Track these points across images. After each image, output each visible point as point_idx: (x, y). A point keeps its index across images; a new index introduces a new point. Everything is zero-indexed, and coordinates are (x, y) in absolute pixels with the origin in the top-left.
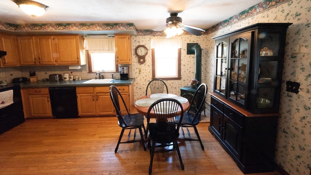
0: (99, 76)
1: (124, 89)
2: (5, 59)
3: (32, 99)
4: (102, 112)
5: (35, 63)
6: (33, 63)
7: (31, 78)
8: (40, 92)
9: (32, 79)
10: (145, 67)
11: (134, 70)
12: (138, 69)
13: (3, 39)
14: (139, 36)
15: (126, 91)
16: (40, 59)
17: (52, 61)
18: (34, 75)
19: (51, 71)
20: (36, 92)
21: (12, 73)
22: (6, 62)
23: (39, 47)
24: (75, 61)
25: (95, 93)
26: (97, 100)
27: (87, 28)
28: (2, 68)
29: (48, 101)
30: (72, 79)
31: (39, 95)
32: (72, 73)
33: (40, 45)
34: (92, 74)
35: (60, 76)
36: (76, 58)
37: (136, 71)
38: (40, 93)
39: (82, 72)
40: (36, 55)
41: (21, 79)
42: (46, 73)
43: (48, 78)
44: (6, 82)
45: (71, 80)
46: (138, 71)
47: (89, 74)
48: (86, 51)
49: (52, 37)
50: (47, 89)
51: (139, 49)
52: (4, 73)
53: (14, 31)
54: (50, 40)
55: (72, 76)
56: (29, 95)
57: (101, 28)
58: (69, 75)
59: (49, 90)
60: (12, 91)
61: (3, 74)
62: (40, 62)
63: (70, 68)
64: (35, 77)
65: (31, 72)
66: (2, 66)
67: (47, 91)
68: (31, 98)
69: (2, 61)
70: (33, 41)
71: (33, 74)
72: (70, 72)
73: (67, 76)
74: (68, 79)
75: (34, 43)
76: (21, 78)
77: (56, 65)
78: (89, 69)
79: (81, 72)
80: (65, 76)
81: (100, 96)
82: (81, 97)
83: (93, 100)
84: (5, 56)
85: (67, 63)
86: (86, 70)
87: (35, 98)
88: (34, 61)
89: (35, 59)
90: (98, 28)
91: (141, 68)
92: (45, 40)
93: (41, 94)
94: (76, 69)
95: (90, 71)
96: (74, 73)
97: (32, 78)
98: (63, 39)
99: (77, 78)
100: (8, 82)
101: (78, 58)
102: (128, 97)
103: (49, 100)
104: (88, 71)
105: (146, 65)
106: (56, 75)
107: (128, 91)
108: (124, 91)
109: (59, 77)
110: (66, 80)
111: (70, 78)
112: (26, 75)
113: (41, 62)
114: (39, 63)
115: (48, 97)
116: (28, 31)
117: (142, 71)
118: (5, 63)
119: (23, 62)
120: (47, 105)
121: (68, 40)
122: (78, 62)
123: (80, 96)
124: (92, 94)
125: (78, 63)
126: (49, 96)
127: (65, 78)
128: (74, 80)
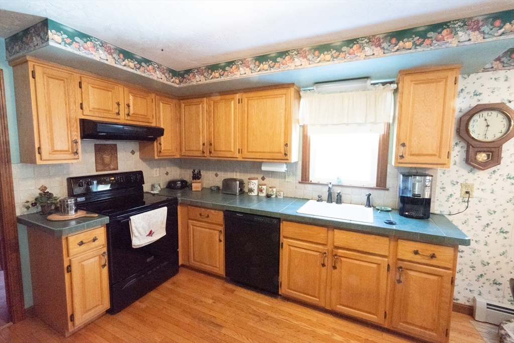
0: (330, 195)
1: (433, 256)
2: (160, 144)
3: (193, 229)
4: (344, 306)
5: (203, 152)
6: (199, 154)
7: (194, 182)
8: (208, 216)
9: (196, 186)
10: (492, 181)
11: (443, 188)
12: (458, 187)
13: (161, 104)
14: (480, 74)
15: (443, 264)
16: (211, 144)
17: (232, 150)
18: (199, 178)
19: (225, 171)
20: (200, 215)
21: (168, 169)
22: (162, 149)
23: (212, 120)
24: (280, 153)
25: (330, 247)
26: (335, 267)
27: (332, 56)
28: (156, 160)
29: (220, 241)
30: (263, 194)
31: (204, 222)
32: (263, 179)
33: (214, 117)
34: (309, 187)
35: (242, 183)
36: (283, 144)
37: (450, 190)
38: (206, 220)
39: (287, 180)
40: (206, 137)
41: (180, 183)
42: (217, 175)
43: (220, 185)
44: (159, 187)
45: (261, 194)
46: (457, 191)
47: (302, 186)
48: (302, 129)
49: (238, 96)
50: (221, 214)
51: (476, 117)
52: (158, 169)
53: (177, 86)
54: (233, 102)
55: (264, 187)
56: (189, 219)
57: (377, 51)
58: (259, 185)
59: (224, 215)
60: (165, 208)
61: (156, 171)
62: (210, 152)
63: (264, 168)
64: (199, 182)
65: (194, 170)
66: (156, 157)
67: (219, 217)
68: (191, 226)
69: (157, 146)
70: (203, 108)
71: (197, 176)
72: (260, 176)
73: (254, 185)
74: (255, 193)
75: (205, 112)
76: (179, 181)
77: (238, 159)
78: (302, 174)
79: (283, 180)
80: (251, 186)
81: (343, 259)
82: (292, 248)
83: (323, 265)
84: (162, 137)
85: (261, 157)
86: (294, 174)
87: (199, 228)
88: (201, 150)
89: (204, 144)
90: (368, 50)
91: (473, 185)
92: (224, 103)
93: (208, 223)
94: (273, 172)
95: (305, 179)
96: (269, 181)
97: (196, 182)
98: (260, 97)
99: (275, 193)
100: (162, 188)
101: (286, 145)
102: (449, 286)
103: (222, 238)
104: (299, 178)
105: (497, 174)
106: (235, 180)
107: (450, 265)
108: (433, 262)
109: (239, 188)
110: (253, 194)
111: (260, 190)
112: (187, 175)
113: (213, 152)
114: (208, 154)
115: (221, 231)
116: (200, 82)
117: (475, 194)
118: (160, 152)
119: (185, 150)
120: (217, 248)
121: (269, 101)
122: (286, 154)
123: (289, 245)
124: (320, 247)
125: (285, 158)
126: (222, 228)
127: (251, 190)
128: (268, 196)
